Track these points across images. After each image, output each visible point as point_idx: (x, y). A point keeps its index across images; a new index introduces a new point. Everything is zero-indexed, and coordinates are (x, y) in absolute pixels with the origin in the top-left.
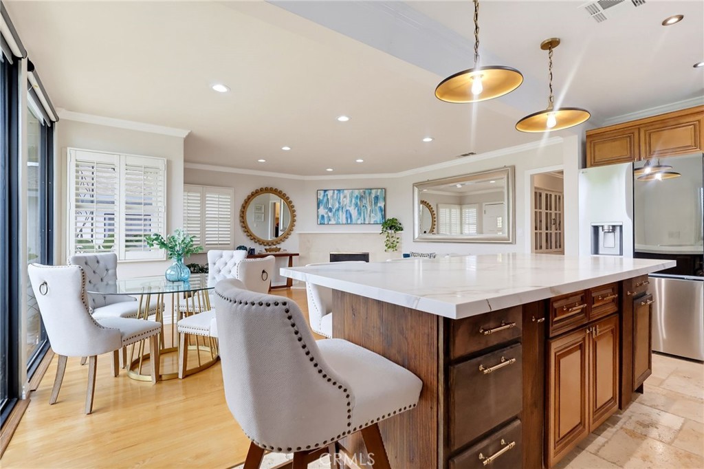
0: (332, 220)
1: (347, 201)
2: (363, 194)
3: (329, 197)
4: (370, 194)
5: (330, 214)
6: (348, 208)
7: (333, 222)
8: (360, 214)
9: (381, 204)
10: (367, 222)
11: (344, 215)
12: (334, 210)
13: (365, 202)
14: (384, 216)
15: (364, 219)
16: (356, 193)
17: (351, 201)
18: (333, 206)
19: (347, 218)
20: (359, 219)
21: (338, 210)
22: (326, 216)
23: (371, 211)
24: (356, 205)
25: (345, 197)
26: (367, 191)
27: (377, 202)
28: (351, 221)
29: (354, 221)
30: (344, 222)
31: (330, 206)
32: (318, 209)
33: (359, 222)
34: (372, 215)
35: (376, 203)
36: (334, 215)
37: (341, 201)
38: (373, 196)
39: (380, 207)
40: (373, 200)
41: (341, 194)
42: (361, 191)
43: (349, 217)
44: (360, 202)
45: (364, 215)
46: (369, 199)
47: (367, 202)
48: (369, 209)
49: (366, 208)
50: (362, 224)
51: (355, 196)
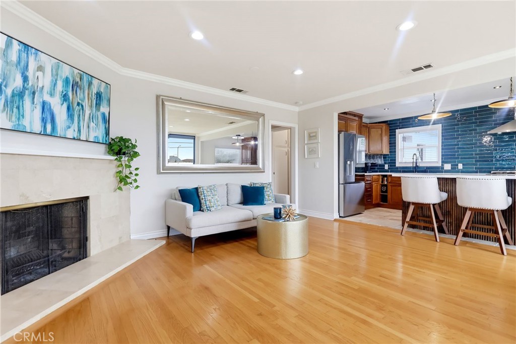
1: (45, 80)
2: (78, 80)
4: (90, 84)
6: (47, 98)
8: (70, 116)
9: (104, 109)
11: (38, 112)
13: (82, 95)
14: (107, 133)
15: (79, 131)
16: (66, 71)
17: (54, 85)
19: (44, 120)
20: (69, 127)
21: (19, 94)
23: (91, 118)
24: (65, 97)
25: (40, 68)
26: (85, 77)
27: (100, 105)
28: (54, 128)
29: (60, 131)
30: (38, 128)
33: (70, 134)
34: (92, 125)
35: (98, 105)
36: (8, 103)
37: (29, 74)
38: (95, 91)
39: (104, 114)
40: (94, 97)
42: (76, 71)
43: (49, 120)
44: (73, 94)
45: (79, 123)
46: (88, 94)
47: (84, 97)
48: (87, 112)
49: (83, 110)
50: (74, 139)
51: (64, 77)
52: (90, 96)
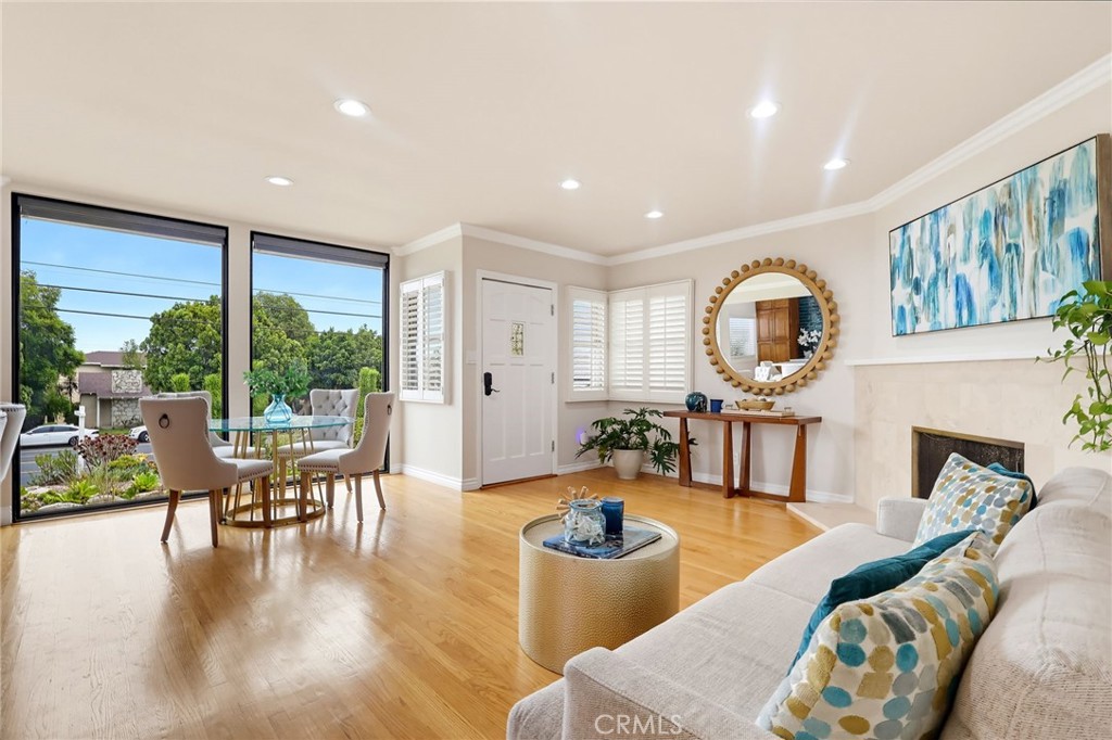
0: (922, 317)
1: (956, 244)
2: (1005, 200)
3: (913, 246)
4: (1030, 188)
5: (918, 300)
6: (961, 269)
7: (924, 325)
8: (995, 281)
9: (1079, 219)
10: (1022, 313)
11: (952, 297)
12: (925, 285)
13: (1015, 224)
15: (1014, 301)
16: (984, 203)
17: (969, 240)
18: (922, 273)
19: (959, 306)
20: (994, 302)
21: (935, 281)
22: (908, 308)
23: (1040, 262)
24: (984, 251)
25: (951, 230)
26: (1019, 183)
27: (1062, 217)
28: (970, 313)
29: (979, 317)
30: (952, 321)
31: (916, 274)
32: (892, 289)
33: (996, 316)
34: (1043, 276)
35: (1055, 221)
36: (925, 302)
37: (941, 249)
38: (1043, 192)
39: (1078, 233)
40: (1044, 207)
41: (942, 224)
42: (998, 187)
43: (965, 303)
44: (997, 235)
45: (1011, 287)
46: (1029, 212)
47: (1020, 227)
48: (1029, 254)
49: (1018, 254)
50: (1004, 321)
51: (980, 215)
52: (1034, 213)
